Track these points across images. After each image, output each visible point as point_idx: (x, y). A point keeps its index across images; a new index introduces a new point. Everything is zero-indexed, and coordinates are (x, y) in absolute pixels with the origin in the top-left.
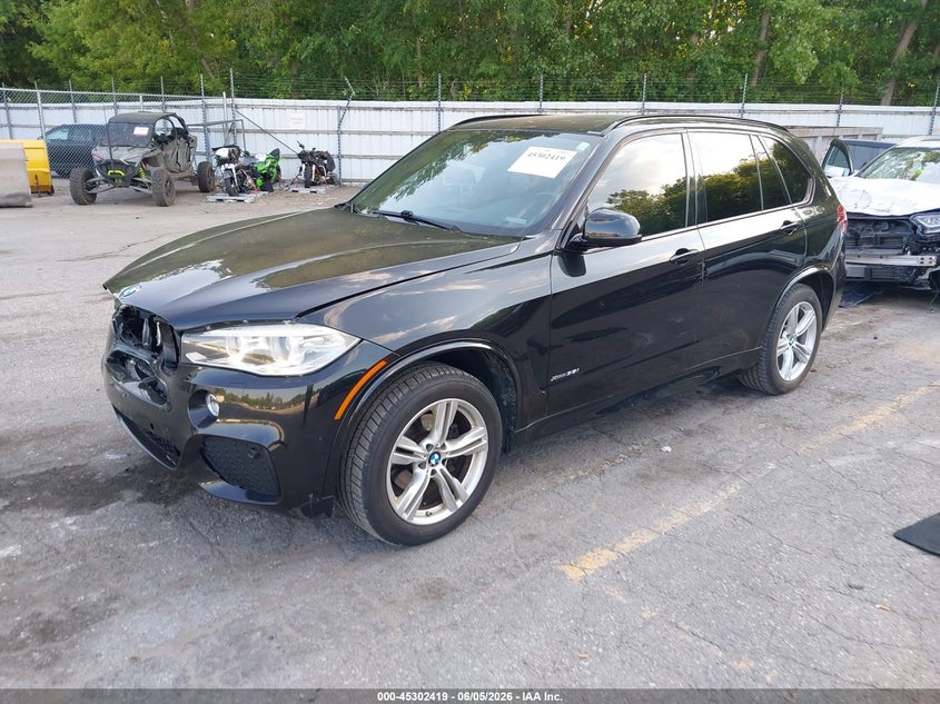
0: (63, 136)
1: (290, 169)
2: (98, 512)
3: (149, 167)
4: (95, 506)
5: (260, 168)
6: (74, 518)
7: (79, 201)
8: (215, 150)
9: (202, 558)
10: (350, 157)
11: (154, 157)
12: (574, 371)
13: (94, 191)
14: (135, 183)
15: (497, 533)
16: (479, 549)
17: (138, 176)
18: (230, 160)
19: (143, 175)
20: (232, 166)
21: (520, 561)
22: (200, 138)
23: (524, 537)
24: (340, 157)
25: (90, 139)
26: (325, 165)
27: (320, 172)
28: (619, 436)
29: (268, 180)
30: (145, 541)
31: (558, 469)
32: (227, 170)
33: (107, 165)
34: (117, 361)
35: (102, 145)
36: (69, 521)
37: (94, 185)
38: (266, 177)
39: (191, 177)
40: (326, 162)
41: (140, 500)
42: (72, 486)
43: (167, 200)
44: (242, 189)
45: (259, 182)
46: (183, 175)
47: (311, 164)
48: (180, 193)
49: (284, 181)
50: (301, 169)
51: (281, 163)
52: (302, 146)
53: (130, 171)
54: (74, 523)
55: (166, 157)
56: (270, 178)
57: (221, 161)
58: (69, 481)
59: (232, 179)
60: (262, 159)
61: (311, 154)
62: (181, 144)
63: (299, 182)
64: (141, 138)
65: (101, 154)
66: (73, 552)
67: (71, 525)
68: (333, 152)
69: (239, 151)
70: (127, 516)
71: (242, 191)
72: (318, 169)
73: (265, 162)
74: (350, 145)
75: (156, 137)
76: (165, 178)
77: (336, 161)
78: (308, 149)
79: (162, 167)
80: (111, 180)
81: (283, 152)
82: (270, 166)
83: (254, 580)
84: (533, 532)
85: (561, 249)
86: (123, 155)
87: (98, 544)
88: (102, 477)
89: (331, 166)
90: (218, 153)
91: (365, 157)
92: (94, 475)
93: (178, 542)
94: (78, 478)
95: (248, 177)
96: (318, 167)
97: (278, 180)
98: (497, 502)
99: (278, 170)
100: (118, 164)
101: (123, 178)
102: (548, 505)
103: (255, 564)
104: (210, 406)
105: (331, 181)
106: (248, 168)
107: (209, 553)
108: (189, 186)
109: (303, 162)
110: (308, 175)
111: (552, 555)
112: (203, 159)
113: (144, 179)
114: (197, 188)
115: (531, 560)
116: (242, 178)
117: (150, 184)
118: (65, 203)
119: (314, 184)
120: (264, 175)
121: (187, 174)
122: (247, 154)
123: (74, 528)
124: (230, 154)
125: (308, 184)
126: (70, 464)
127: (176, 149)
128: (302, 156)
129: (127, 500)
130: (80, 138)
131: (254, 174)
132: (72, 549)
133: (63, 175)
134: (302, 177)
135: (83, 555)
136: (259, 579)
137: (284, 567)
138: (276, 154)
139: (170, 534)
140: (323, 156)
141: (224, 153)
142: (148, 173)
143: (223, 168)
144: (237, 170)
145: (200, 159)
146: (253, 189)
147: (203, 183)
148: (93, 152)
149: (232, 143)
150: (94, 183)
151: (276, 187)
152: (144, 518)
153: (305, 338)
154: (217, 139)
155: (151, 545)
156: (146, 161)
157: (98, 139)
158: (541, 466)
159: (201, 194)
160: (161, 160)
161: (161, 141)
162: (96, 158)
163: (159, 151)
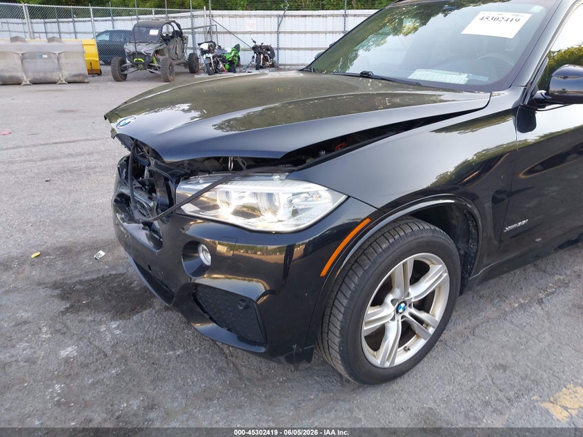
0: (106, 38)
1: (247, 57)
2: (135, 318)
3: (159, 57)
4: (133, 311)
5: (228, 57)
6: (118, 323)
7: (117, 80)
8: (199, 44)
9: (220, 370)
10: (285, 49)
11: (162, 50)
12: (524, 222)
13: (125, 72)
14: (150, 67)
15: (470, 362)
16: (459, 378)
17: (152, 62)
18: (209, 51)
19: (155, 61)
20: (210, 55)
21: (501, 395)
22: (190, 37)
23: (496, 367)
24: (278, 49)
25: (122, 40)
26: (269, 55)
27: (265, 59)
28: (543, 266)
29: (233, 65)
30: (173, 349)
31: (502, 297)
32: (207, 58)
33: (133, 55)
34: (122, 202)
35: (130, 42)
36: (114, 325)
37: (126, 68)
38: (231, 63)
39: (184, 63)
40: (269, 52)
41: (167, 309)
42: (117, 292)
43: (171, 78)
44: (217, 71)
45: (227, 66)
46: (180, 61)
47: (260, 53)
48: (178, 74)
49: (242, 66)
50: (253, 57)
51: (240, 54)
52: (254, 42)
53: (147, 59)
54: (118, 328)
55: (169, 50)
56: (234, 63)
57: (203, 52)
58: (113, 287)
59: (211, 64)
60: (229, 51)
61: (260, 47)
62: (178, 41)
63: (252, 66)
64: (154, 37)
65: (130, 48)
66: (117, 356)
67: (115, 329)
68: (274, 46)
69: (215, 45)
70: (157, 322)
71: (216, 72)
72: (265, 57)
73: (231, 53)
74: (285, 41)
75: (163, 37)
76: (169, 63)
77: (276, 52)
78: (259, 44)
79: (167, 56)
80: (135, 65)
81: (242, 46)
82: (234, 56)
83: (266, 397)
84: (504, 363)
85: (525, 106)
86: (144, 48)
87: (137, 349)
88: (138, 285)
89: (272, 55)
90: (202, 46)
91: (294, 49)
92: (131, 283)
93: (199, 352)
94: (120, 286)
95: (220, 63)
96: (265, 56)
97: (239, 65)
98: (460, 327)
99: (239, 58)
100: (140, 54)
101: (143, 64)
102: (506, 334)
103: (264, 378)
104: (202, 256)
105: (273, 66)
106: (220, 56)
107: (225, 365)
108: (182, 69)
109: (255, 53)
110: (258, 60)
111: (529, 390)
112: (191, 51)
113: (156, 64)
114: (188, 70)
115: (511, 394)
116: (217, 63)
117: (159, 67)
118: (109, 80)
119: (262, 67)
120: (230, 61)
121: (182, 61)
122: (220, 47)
123: (118, 332)
124: (209, 47)
125: (258, 67)
126: (114, 273)
127: (175, 44)
128: (254, 48)
129: (157, 308)
130: (117, 39)
131: (224, 61)
132: (116, 352)
133: (107, 63)
134: (254, 63)
135: (124, 359)
136: (271, 396)
137: (290, 384)
138: (237, 48)
139: (192, 342)
140: (268, 48)
141: (205, 47)
142: (158, 60)
143: (205, 57)
144: (213, 57)
145: (189, 52)
146: (223, 71)
147: (192, 66)
148: (125, 46)
149: (209, 40)
150: (126, 67)
151: (237, 70)
152: (171, 326)
153: (294, 195)
154: (200, 38)
155: (178, 353)
156: (157, 52)
157: (127, 39)
158: (486, 292)
159: (190, 75)
160: (166, 50)
161: (166, 39)
162: (127, 51)
163: (165, 45)
